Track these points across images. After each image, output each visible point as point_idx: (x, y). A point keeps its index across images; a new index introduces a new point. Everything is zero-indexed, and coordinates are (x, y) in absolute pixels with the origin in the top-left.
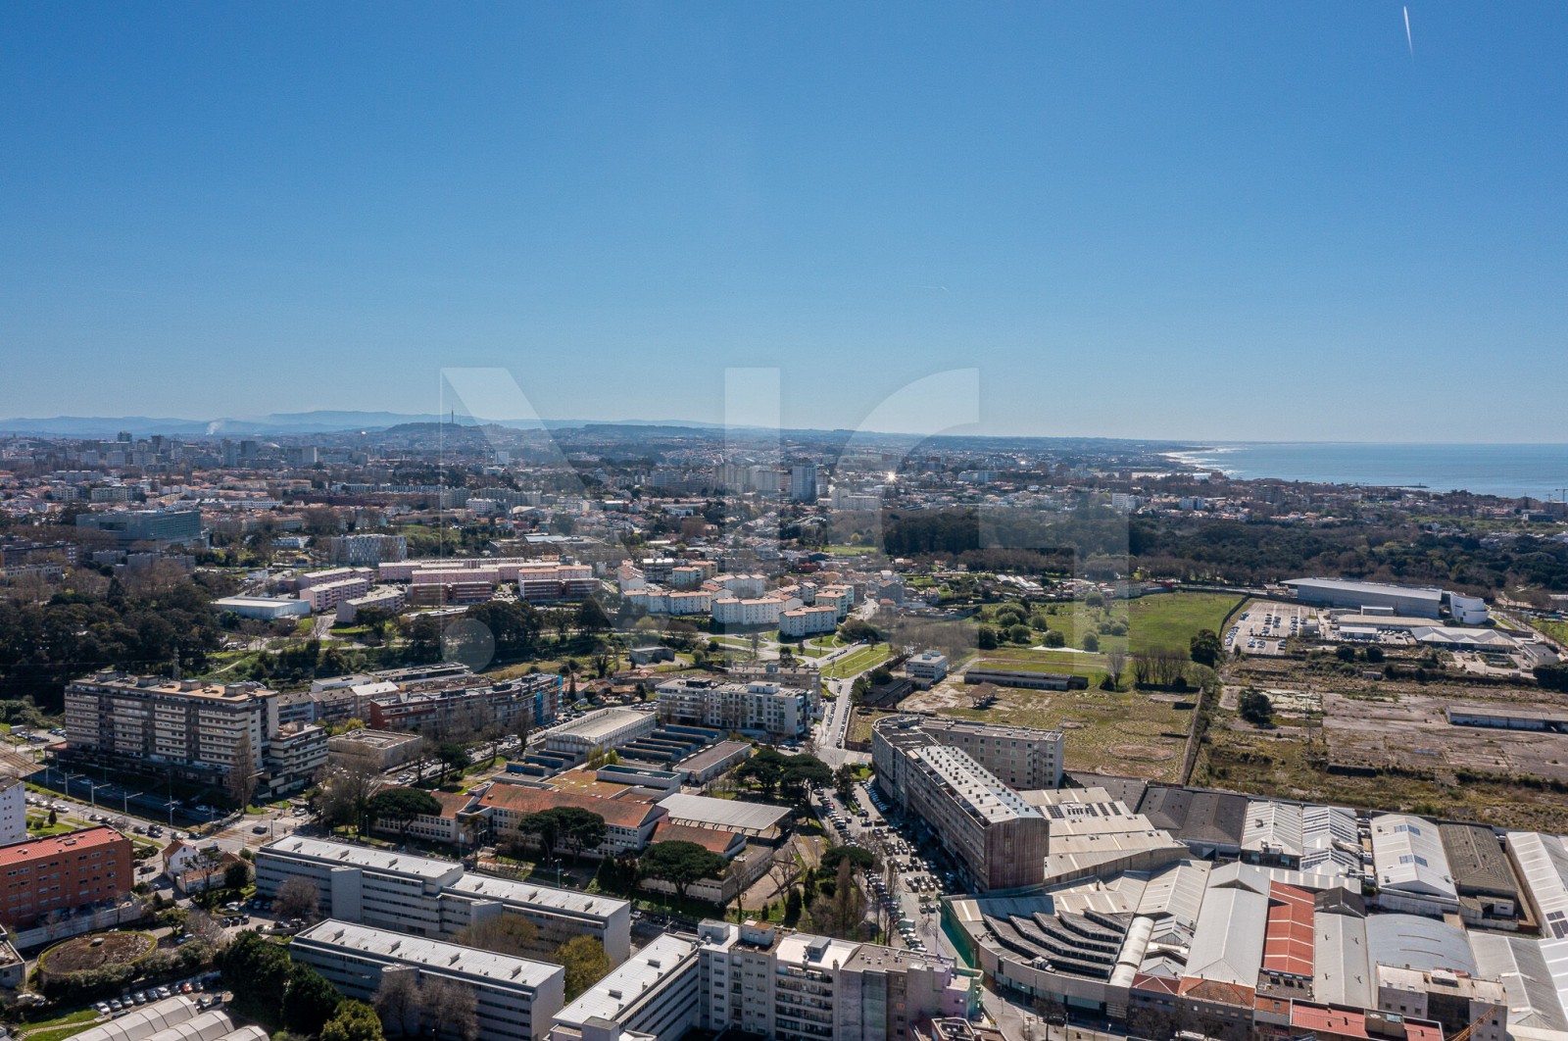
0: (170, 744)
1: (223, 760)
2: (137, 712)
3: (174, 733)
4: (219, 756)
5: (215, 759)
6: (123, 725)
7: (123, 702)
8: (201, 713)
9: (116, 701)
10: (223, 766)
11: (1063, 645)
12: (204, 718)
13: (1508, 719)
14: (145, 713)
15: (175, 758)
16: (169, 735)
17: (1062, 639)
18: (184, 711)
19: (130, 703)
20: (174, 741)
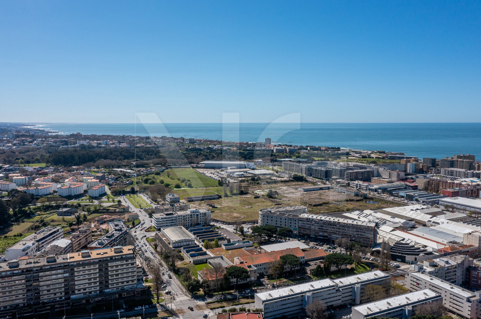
0: (87, 286)
1: (125, 284)
2: (60, 276)
3: (89, 279)
4: (122, 283)
5: (120, 284)
6: (48, 286)
7: (48, 273)
8: (110, 264)
9: (41, 274)
10: (125, 287)
11: (180, 188)
12: (112, 267)
13: (314, 188)
14: (67, 275)
15: (90, 293)
16: (87, 281)
17: (180, 185)
18: (97, 266)
19: (54, 272)
20: (90, 284)
